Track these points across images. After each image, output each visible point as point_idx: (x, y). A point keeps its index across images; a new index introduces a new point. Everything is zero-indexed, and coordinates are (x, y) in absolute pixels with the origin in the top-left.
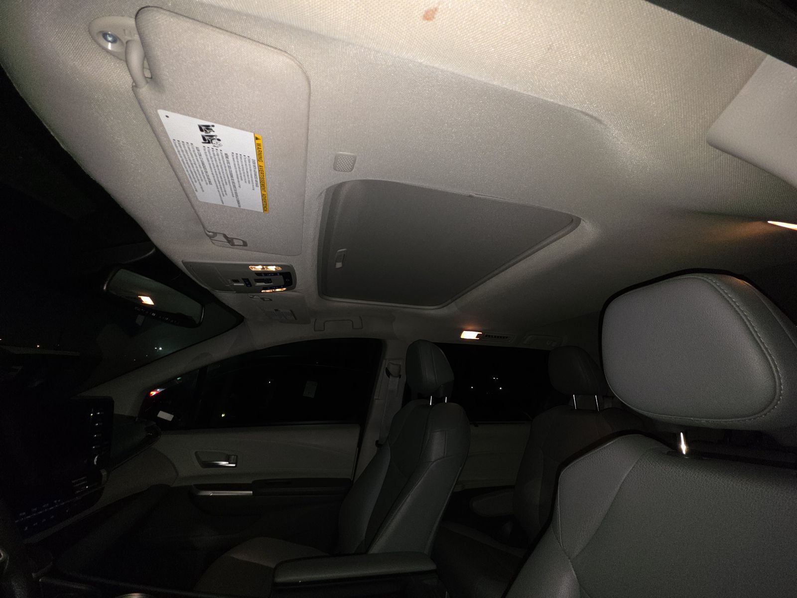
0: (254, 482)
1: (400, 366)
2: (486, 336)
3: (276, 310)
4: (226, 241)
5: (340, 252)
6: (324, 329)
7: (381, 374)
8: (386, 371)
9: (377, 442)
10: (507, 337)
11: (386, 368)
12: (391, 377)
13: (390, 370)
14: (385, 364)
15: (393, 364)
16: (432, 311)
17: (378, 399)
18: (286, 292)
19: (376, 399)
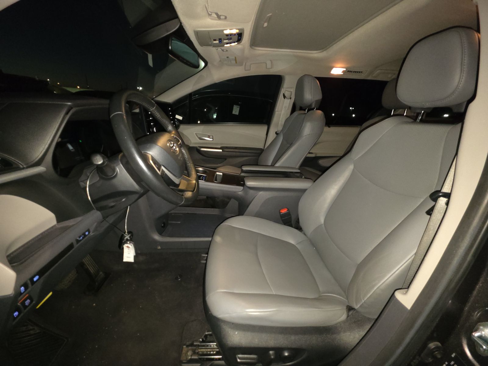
0: (221, 147)
1: (291, 92)
2: (348, 71)
3: (228, 57)
4: (216, 16)
5: (268, 16)
6: (250, 69)
7: (280, 97)
8: (283, 96)
9: (276, 132)
10: (362, 72)
11: (284, 94)
12: (285, 98)
13: (286, 95)
14: (283, 91)
15: (288, 91)
16: (315, 54)
17: (278, 111)
18: (237, 46)
19: (277, 111)
